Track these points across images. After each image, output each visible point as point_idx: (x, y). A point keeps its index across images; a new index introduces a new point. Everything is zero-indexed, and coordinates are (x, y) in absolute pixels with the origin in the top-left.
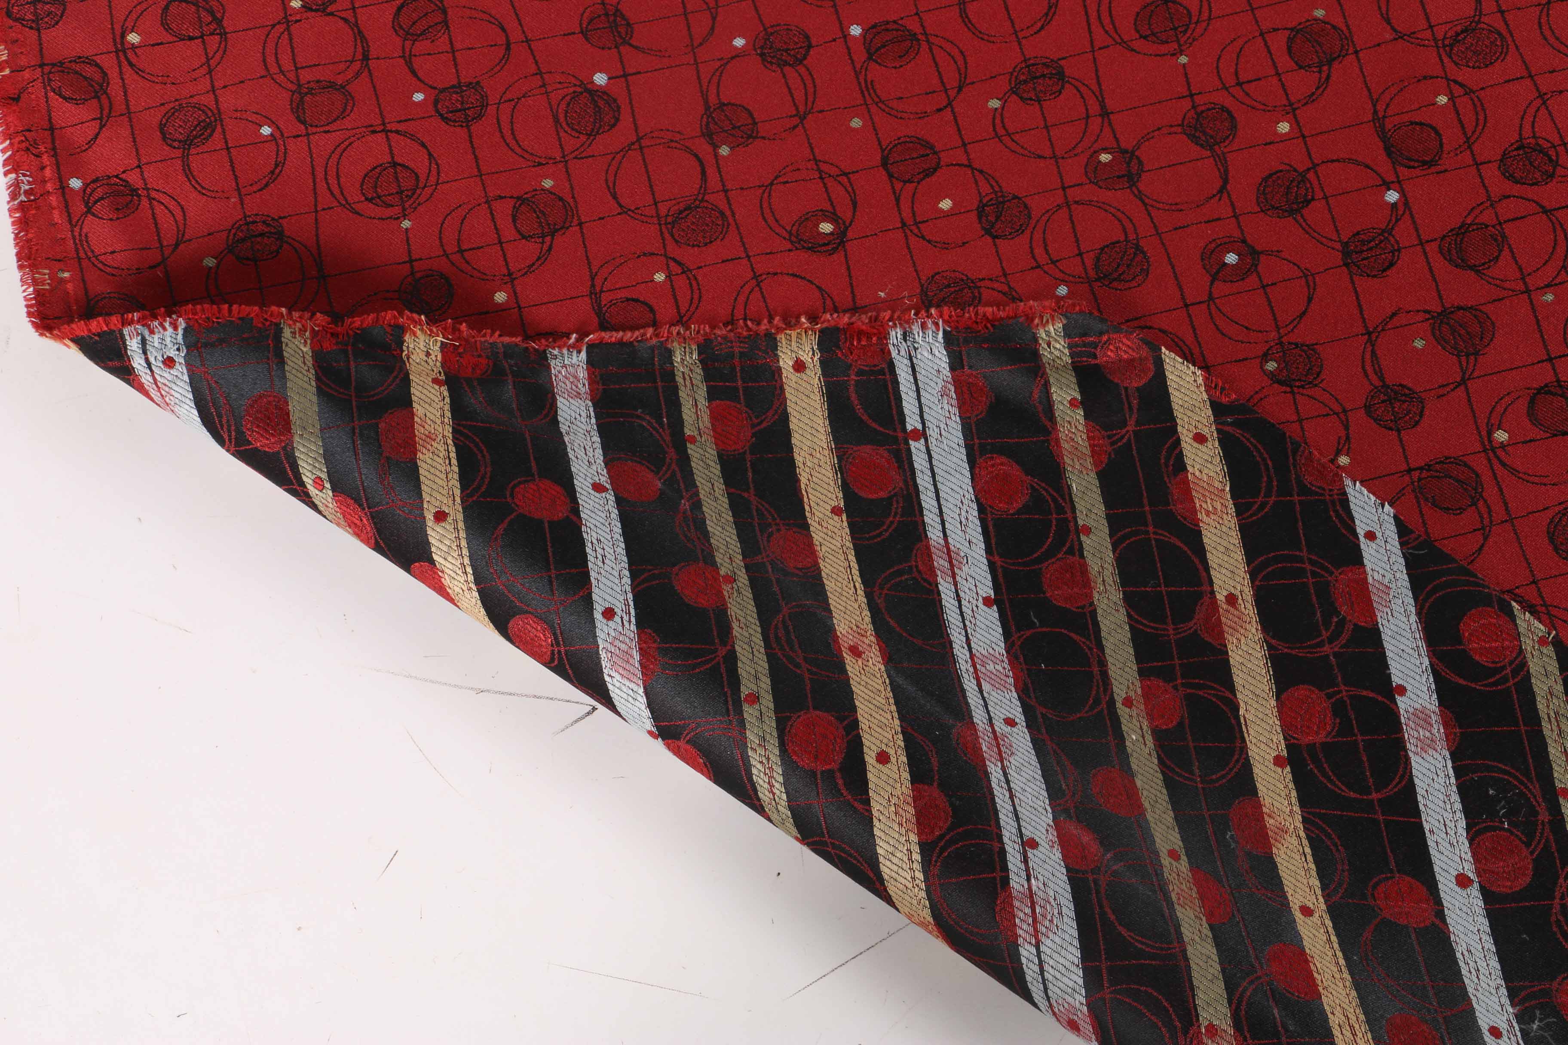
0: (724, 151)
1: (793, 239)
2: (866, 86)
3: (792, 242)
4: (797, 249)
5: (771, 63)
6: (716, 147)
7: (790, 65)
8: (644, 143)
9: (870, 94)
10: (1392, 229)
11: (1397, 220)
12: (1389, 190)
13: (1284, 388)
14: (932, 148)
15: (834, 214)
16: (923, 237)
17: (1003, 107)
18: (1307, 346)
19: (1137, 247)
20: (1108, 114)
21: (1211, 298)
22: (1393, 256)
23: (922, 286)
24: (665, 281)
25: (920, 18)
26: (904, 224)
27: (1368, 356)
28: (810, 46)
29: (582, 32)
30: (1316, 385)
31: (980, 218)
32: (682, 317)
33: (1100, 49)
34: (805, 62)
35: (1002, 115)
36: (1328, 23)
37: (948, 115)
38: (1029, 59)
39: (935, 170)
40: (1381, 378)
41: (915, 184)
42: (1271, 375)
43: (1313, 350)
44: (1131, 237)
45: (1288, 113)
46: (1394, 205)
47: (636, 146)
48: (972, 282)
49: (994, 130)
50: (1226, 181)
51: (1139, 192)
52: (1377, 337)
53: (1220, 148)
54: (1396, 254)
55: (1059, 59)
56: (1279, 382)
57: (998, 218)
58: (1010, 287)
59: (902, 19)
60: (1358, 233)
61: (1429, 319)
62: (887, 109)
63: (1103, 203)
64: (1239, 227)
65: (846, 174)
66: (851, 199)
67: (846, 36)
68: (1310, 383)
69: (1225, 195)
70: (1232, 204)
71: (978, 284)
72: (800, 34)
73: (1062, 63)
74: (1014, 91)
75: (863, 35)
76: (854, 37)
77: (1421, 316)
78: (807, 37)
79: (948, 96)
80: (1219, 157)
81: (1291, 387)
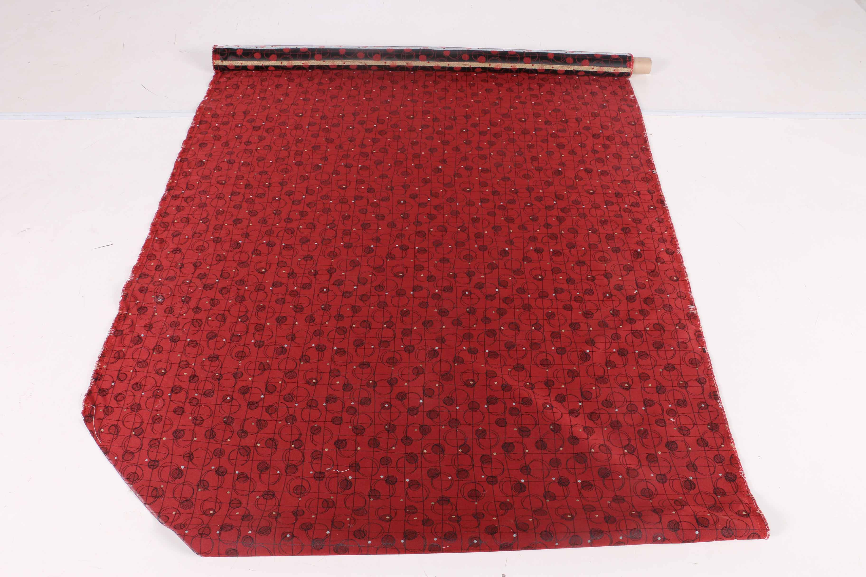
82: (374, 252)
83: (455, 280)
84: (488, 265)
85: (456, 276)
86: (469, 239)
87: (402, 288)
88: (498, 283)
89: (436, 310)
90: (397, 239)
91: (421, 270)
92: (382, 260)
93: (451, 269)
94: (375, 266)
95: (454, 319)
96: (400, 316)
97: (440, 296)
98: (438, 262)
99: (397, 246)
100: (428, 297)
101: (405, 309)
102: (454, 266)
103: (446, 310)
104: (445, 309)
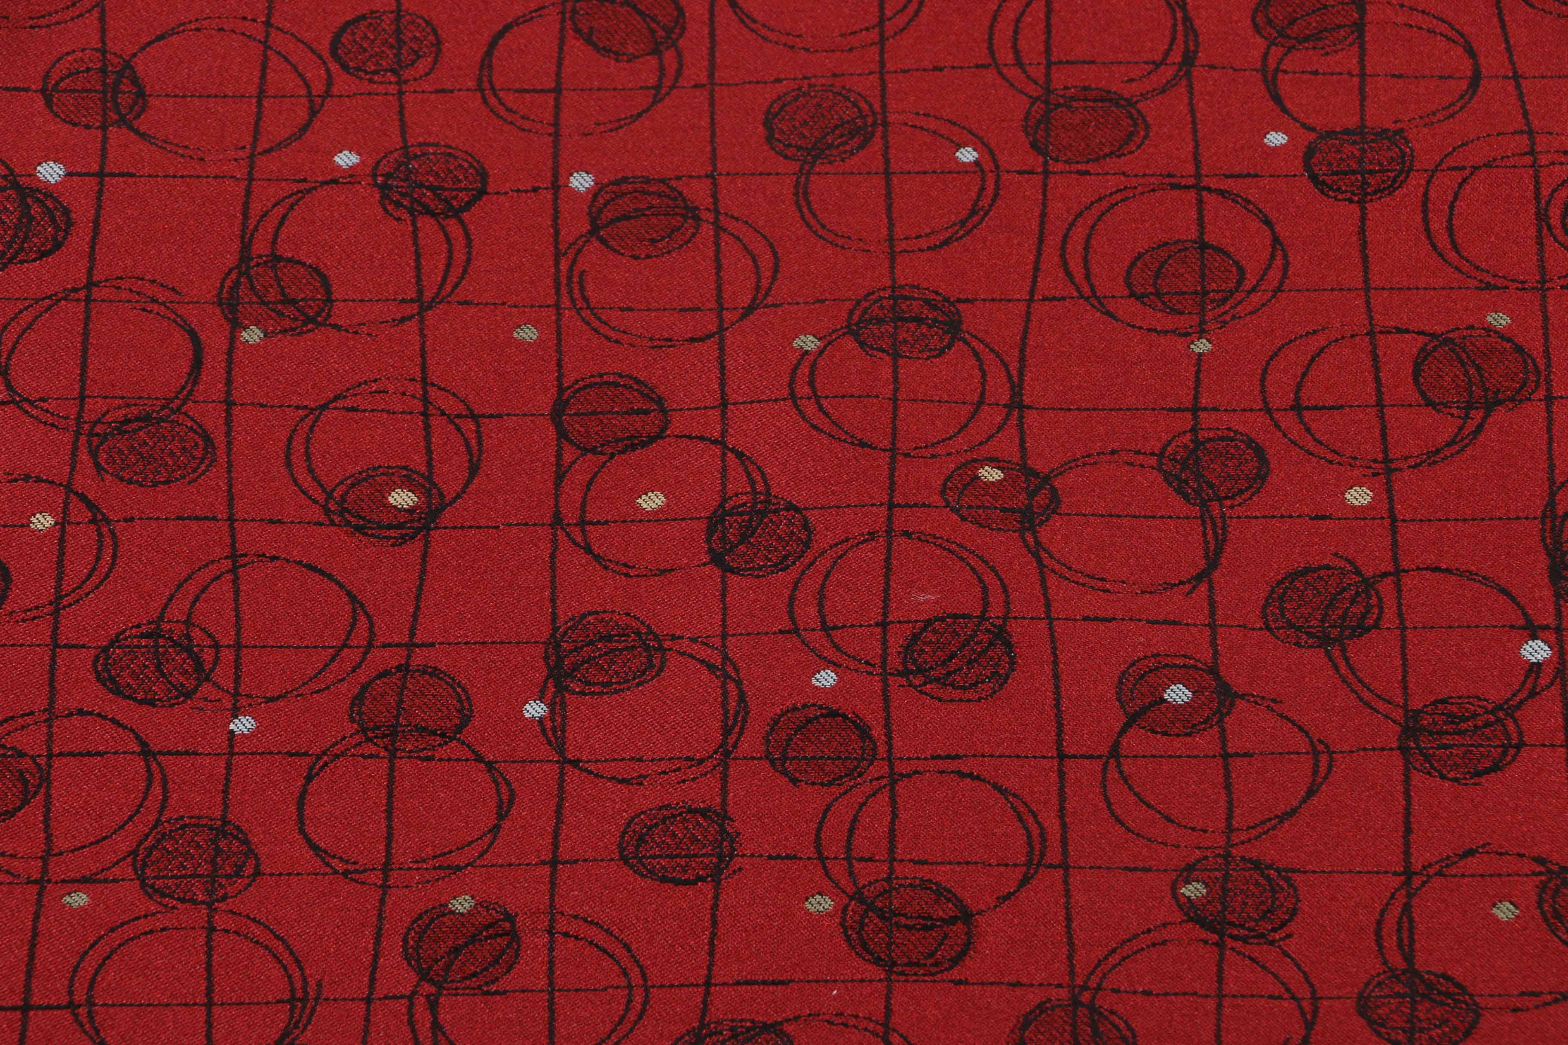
0: (252, 335)
1: (332, 506)
2: (569, 278)
3: (327, 511)
4: (332, 523)
5: (398, 204)
6: (237, 326)
7: (434, 215)
8: (96, 293)
9: (570, 292)
10: (1518, 707)
11: (1533, 694)
12: (1534, 638)
13: (1204, 934)
14: (660, 401)
15: (429, 478)
16: (588, 550)
17: (821, 351)
18: (1278, 870)
19: (1001, 635)
20: (1022, 407)
21: (1115, 752)
22: (1504, 754)
23: (555, 629)
24: (50, 531)
25: (715, 184)
26: (557, 520)
27: (1396, 910)
28: (483, 192)
29: (43, 91)
30: (1272, 943)
31: (710, 531)
32: (61, 597)
33: (1045, 299)
34: (466, 216)
35: (813, 367)
36: (1509, 340)
37: (709, 348)
38: (902, 287)
39: (653, 439)
40: (1409, 958)
41: (603, 458)
42: (1189, 908)
43: (1287, 880)
44: (996, 611)
45: (1375, 475)
46: (1536, 667)
47: (82, 294)
48: (656, 637)
49: (791, 383)
50: (1213, 563)
51: (1038, 543)
52: (1424, 883)
53: (1221, 506)
54: (1512, 751)
55: (959, 301)
56: (1200, 921)
57: (744, 539)
58: (726, 658)
59: (678, 178)
60: (1443, 701)
61: (1540, 873)
62: (596, 324)
63: (960, 545)
64: (1213, 643)
65: (473, 417)
66: (470, 461)
67: (558, 186)
68: (1262, 936)
69: (1203, 588)
70: (1212, 604)
71: (667, 644)
72: (471, 166)
73: (961, 307)
74: (851, 330)
75: (595, 193)
76: (574, 193)
77: (1527, 866)
78: (483, 175)
79: (721, 320)
80: (1214, 524)
81: (1222, 935)
82: (80, 239)
83: (1037, 551)
84: (1424, 355)
85: (1041, 499)
86: (1189, 59)
87: (419, 658)
88: (1543, 562)
89: (820, 904)
90: (343, 83)
91: (634, 442)
92: (179, 337)
93: (991, 416)
94: (95, 407)
95: (1034, 998)
96: (407, 980)
97: (864, 733)
98: (828, 341)
99: (346, 159)
100: (725, 753)
101: (462, 904)
102: (1016, 389)
103: (941, 893)
104: (925, 885)
